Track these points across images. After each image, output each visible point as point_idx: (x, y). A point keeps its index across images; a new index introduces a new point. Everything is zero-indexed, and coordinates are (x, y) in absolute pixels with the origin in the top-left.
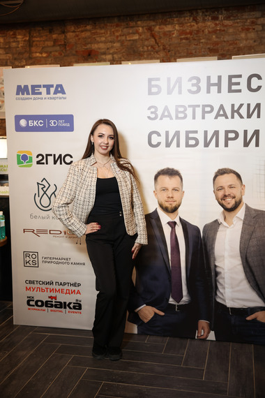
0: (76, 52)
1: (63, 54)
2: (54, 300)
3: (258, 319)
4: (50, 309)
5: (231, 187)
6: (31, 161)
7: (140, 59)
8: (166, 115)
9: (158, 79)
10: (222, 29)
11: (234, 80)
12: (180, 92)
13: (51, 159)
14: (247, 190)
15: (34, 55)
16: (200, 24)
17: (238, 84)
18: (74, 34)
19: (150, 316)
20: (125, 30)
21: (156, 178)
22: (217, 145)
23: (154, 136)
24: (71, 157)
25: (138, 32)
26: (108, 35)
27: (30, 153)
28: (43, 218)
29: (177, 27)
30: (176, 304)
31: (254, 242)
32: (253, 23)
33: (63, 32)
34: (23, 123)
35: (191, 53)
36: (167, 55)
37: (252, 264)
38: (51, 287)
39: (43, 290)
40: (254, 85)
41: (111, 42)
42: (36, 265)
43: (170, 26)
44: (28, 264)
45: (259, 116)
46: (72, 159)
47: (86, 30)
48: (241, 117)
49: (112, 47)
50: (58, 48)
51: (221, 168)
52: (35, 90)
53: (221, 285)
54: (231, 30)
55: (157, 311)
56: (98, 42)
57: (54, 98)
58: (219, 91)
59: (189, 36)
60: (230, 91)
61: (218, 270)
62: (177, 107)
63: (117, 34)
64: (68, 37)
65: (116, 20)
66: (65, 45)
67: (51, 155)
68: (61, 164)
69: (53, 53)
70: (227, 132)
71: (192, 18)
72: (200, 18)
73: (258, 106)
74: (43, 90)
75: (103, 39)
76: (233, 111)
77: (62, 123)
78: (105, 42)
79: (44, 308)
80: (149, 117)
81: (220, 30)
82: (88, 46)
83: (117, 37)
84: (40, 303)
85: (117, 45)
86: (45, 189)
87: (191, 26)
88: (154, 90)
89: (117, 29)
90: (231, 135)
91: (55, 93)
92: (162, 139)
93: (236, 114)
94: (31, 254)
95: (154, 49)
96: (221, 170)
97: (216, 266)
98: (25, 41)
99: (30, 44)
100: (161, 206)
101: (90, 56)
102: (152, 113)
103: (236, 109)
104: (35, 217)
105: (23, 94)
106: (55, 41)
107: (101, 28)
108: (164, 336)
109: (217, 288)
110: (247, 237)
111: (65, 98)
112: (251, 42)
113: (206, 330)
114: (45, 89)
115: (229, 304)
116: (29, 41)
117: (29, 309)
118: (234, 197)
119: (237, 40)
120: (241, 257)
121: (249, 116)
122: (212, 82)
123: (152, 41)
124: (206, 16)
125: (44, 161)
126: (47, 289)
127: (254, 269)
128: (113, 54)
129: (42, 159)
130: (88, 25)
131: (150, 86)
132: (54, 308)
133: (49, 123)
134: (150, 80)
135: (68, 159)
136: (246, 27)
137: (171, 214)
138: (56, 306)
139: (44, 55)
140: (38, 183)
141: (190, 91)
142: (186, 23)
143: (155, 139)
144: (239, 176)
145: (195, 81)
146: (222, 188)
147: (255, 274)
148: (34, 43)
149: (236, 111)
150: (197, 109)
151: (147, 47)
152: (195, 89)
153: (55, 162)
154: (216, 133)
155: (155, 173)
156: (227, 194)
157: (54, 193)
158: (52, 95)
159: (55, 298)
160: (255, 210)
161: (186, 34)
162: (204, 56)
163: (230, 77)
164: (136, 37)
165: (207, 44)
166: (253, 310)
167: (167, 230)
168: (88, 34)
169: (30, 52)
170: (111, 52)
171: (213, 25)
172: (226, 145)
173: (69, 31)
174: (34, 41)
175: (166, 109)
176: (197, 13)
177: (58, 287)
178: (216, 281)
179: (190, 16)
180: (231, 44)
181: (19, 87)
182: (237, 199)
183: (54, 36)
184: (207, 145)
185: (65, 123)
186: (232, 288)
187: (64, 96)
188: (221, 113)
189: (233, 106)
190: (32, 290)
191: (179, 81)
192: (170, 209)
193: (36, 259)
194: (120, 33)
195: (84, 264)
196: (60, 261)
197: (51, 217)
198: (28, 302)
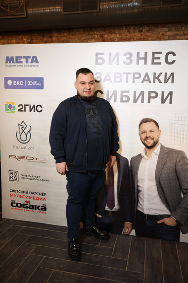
2: (28, 204)
3: (165, 223)
4: (26, 209)
5: (151, 131)
6: (14, 109)
8: (108, 79)
9: (102, 54)
10: (145, 37)
11: (156, 56)
12: (118, 63)
13: (28, 108)
14: (162, 134)
16: (132, 34)
17: (159, 58)
18: (57, 38)
20: (87, 36)
22: (143, 102)
23: (99, 94)
24: (42, 107)
25: (94, 38)
26: (77, 39)
27: (14, 103)
28: (22, 148)
29: (118, 36)
30: (110, 210)
31: (165, 171)
32: (163, 34)
34: (10, 82)
37: (163, 186)
39: (21, 197)
40: (170, 60)
42: (17, 180)
43: (114, 35)
44: (12, 179)
45: (172, 82)
46: (42, 109)
48: (160, 82)
51: (144, 118)
52: (18, 60)
53: (141, 199)
54: (150, 38)
55: (97, 215)
57: (30, 66)
58: (145, 63)
60: (153, 63)
61: (140, 188)
62: (116, 73)
63: (82, 39)
65: (82, 30)
67: (28, 105)
68: (34, 111)
70: (150, 93)
71: (127, 31)
72: (132, 31)
73: (172, 74)
74: (24, 60)
76: (155, 78)
77: (35, 83)
79: (22, 208)
81: (143, 38)
84: (19, 205)
86: (23, 129)
87: (126, 35)
89: (82, 35)
90: (153, 95)
91: (32, 62)
92: (104, 96)
93: (156, 80)
94: (14, 172)
96: (145, 119)
97: (138, 186)
98: (28, 42)
102: (98, 77)
103: (157, 76)
104: (17, 147)
105: (10, 63)
107: (73, 35)
109: (138, 201)
110: (161, 167)
111: (38, 66)
113: (130, 229)
114: (25, 59)
115: (146, 212)
117: (13, 208)
118: (153, 139)
120: (156, 180)
121: (166, 82)
122: (140, 56)
124: (135, 29)
125: (23, 109)
126: (24, 196)
127: (164, 189)
129: (22, 108)
130: (65, 33)
131: (97, 59)
132: (28, 209)
133: (27, 83)
134: (97, 54)
135: (39, 109)
136: (159, 37)
138: (29, 208)
140: (19, 125)
142: (123, 33)
144: (157, 124)
145: (128, 56)
146: (145, 132)
147: (165, 192)
149: (156, 78)
150: (129, 75)
152: (128, 61)
153: (31, 111)
154: (142, 93)
156: (148, 136)
157: (29, 131)
158: (29, 64)
159: (29, 202)
160: (167, 148)
161: (123, 40)
163: (154, 53)
164: (93, 41)
166: (162, 217)
168: (65, 38)
171: (139, 35)
172: (149, 102)
173: (54, 37)
174: (33, 42)
175: (108, 75)
176: (130, 28)
177: (31, 195)
178: (138, 196)
179: (126, 29)
181: (7, 58)
182: (155, 140)
183: (45, 39)
184: (135, 101)
185: (38, 83)
186: (149, 201)
187: (37, 64)
188: (146, 78)
189: (155, 74)
190: (14, 196)
191: (117, 55)
193: (17, 176)
194: (84, 38)
195: (49, 181)
196: (32, 178)
197: (27, 148)
198: (12, 204)
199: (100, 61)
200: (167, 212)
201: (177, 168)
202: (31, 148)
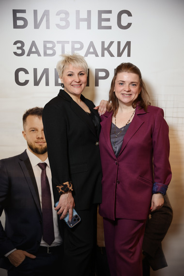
8: (34, 50)
9: (24, 11)
11: (104, 16)
12: (48, 27)
17: (108, 20)
19: (22, 260)
21: (25, 118)
23: (21, 74)
30: (48, 246)
40: (124, 23)
45: (129, 55)
48: (112, 55)
55: (29, 255)
58: (89, 27)
60: (100, 27)
62: (45, 42)
70: (97, 71)
73: (128, 44)
76: (103, 49)
80: (15, 53)
90: (102, 74)
92: (30, 77)
93: (106, 52)
100: (31, 147)
102: (18, 48)
121: (120, 54)
122: (81, 17)
131: (15, 19)
134: (15, 12)
137: (42, 156)
141: (58, 26)
143: (22, 77)
145: (63, 15)
149: (106, 49)
150: (66, 45)
152: (63, 24)
155: (24, 113)
163: (100, 12)
167: (37, 173)
172: (97, 84)
175: (33, 44)
188: (91, 50)
189: (103, 43)
191: (46, 14)
192: (40, 150)
199: (20, 23)
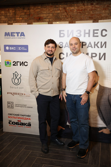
0: (34, 17)
1: (29, 19)
3: (103, 132)
4: (18, 125)
6: (11, 64)
7: (60, 21)
10: (95, 9)
11: (95, 32)
13: (19, 64)
15: (17, 19)
17: (97, 33)
18: (33, 10)
19: (59, 129)
20: (54, 9)
23: (62, 55)
24: (27, 63)
25: (60, 10)
26: (47, 11)
27: (10, 61)
28: (15, 88)
29: (76, 8)
30: (70, 125)
32: (108, 6)
33: (29, 9)
34: (7, 48)
35: (82, 19)
36: (72, 20)
38: (19, 116)
39: (15, 118)
40: (104, 34)
41: (48, 14)
42: (12, 107)
43: (73, 7)
44: (9, 107)
45: (105, 47)
46: (27, 64)
47: (38, 9)
48: (98, 47)
49: (49, 16)
50: (26, 16)
52: (12, 34)
54: (99, 9)
55: (62, 128)
56: (43, 14)
57: (20, 38)
58: (89, 36)
59: (81, 11)
60: (94, 36)
63: (51, 10)
64: (31, 11)
65: (51, 4)
66: (29, 15)
67: (19, 62)
68: (23, 66)
69: (24, 18)
70: (92, 54)
72: (86, 4)
73: (105, 43)
74: (16, 35)
75: (45, 12)
76: (95, 45)
77: (23, 49)
78: (46, 14)
79: (16, 125)
81: (94, 9)
82: (39, 15)
83: (51, 11)
84: (14, 123)
85: (51, 15)
86: (16, 76)
87: (82, 7)
88: (62, 35)
89: (51, 8)
90: (94, 55)
91: (21, 36)
92: (65, 56)
93: (96, 46)
94: (10, 103)
95: (66, 17)
98: (13, 12)
99: (15, 14)
101: (40, 20)
102: (61, 45)
103: (96, 44)
104: (12, 87)
105: (7, 36)
106: (25, 13)
107: (44, 8)
108: (65, 138)
110: (100, 98)
111: (25, 38)
112: (107, 14)
116: (15, 13)
117: (10, 125)
119: (101, 13)
120: (97, 106)
121: (102, 47)
122: (86, 32)
123: (66, 14)
124: (88, 3)
125: (16, 64)
126: (17, 117)
127: (102, 111)
128: (49, 19)
130: (39, 6)
132: (20, 125)
133: (18, 48)
134: (60, 31)
135: (26, 64)
136: (105, 8)
138: (20, 124)
139: (21, 19)
140: (13, 74)
141: (77, 36)
142: (80, 6)
145: (79, 32)
147: (103, 113)
148: (17, 14)
149: (96, 45)
151: (64, 16)
152: (79, 35)
153: (21, 65)
154: (88, 54)
157: (20, 78)
158: (19, 37)
159: (20, 121)
160: (103, 87)
161: (80, 10)
162: (87, 20)
163: (94, 30)
164: (59, 12)
165: (88, 15)
166: (101, 128)
168: (39, 10)
169: (15, 18)
170: (48, 18)
171: (91, 7)
173: (31, 9)
174: (16, 13)
177: (21, 117)
179: (82, 3)
180: (98, 15)
181: (6, 33)
182: (96, 82)
183: (25, 11)
185: (25, 49)
186: (93, 119)
188: (90, 45)
189: (95, 42)
190: (11, 117)
191: (72, 31)
193: (13, 105)
194: (52, 10)
195: (32, 107)
196: (22, 106)
197: (19, 88)
198: (9, 122)
200: (104, 125)
201: (110, 99)
202: (21, 88)
